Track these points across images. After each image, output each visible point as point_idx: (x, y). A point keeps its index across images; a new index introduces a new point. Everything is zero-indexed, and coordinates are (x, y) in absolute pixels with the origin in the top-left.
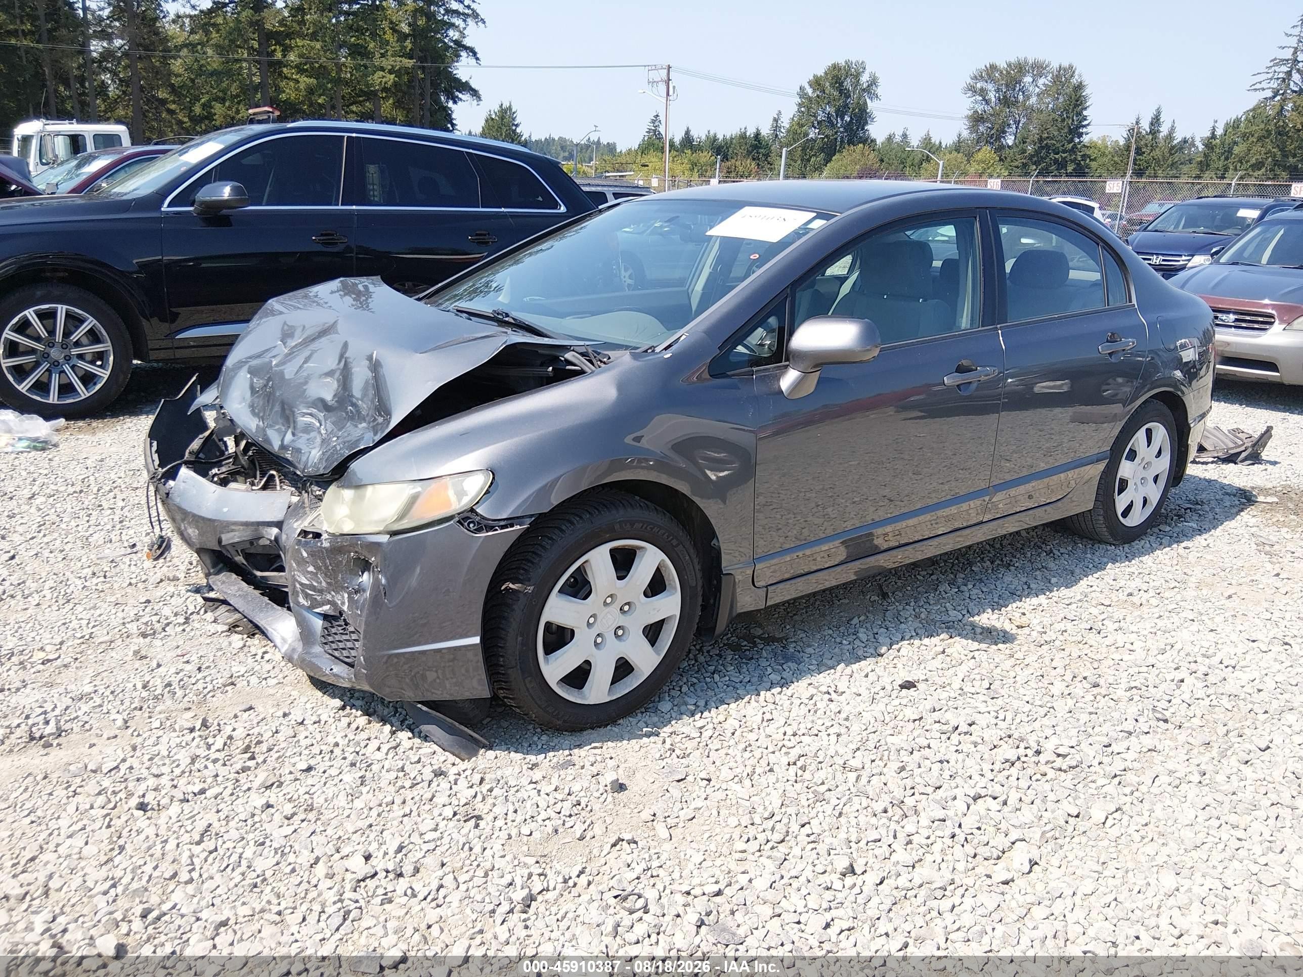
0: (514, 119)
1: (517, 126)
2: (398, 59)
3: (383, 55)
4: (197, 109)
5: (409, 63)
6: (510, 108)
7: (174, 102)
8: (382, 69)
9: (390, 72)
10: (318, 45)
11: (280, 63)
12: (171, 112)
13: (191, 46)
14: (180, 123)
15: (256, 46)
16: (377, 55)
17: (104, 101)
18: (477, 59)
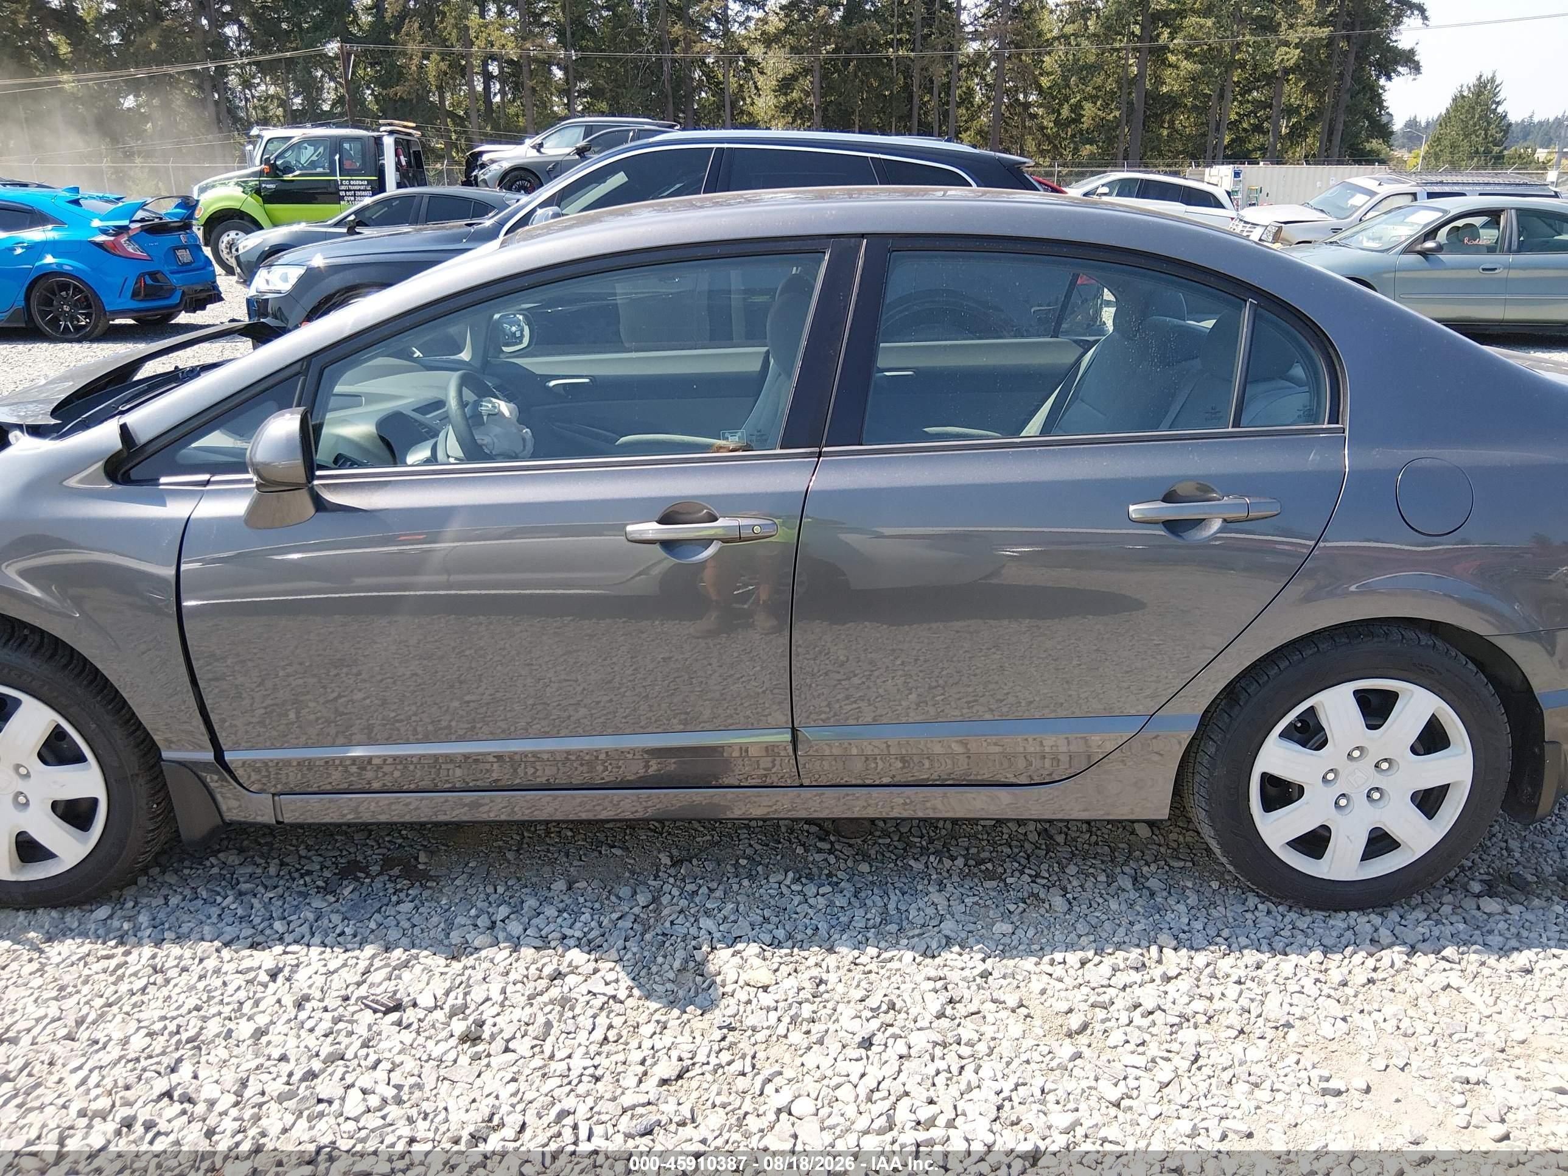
0: (1495, 95)
1: (1498, 103)
2: (1310, 28)
3: (1291, 26)
4: (1065, 112)
5: (1325, 32)
6: (1493, 80)
7: (1040, 106)
8: (1287, 44)
9: (1297, 46)
10: (1209, 22)
11: (1165, 48)
12: (1034, 116)
13: (1064, 37)
14: (1042, 128)
15: (1137, 29)
16: (1284, 26)
17: (967, 109)
18: (1425, 18)
